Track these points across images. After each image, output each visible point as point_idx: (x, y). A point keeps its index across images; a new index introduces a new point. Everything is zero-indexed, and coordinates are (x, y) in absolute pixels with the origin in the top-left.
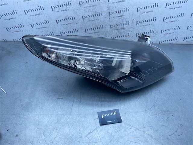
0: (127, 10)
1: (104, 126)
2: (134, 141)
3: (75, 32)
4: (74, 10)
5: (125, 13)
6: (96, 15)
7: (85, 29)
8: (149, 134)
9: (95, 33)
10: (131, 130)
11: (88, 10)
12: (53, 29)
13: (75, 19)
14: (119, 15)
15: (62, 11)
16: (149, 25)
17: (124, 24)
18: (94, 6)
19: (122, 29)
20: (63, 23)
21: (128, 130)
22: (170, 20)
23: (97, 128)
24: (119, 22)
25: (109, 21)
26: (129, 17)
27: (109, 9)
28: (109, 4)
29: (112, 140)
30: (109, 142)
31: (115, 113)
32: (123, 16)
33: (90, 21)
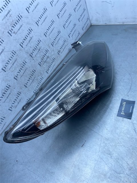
0: (39, 41)
3: (19, 95)
4: (3, 80)
5: (40, 45)
6: (23, 66)
7: (25, 86)
9: (33, 80)
11: (14, 69)
13: (10, 86)
14: (37, 51)
16: (60, 39)
17: (46, 54)
18: (16, 61)
19: (47, 59)
20: (3, 99)
24: (42, 56)
25: (35, 61)
26: (44, 46)
27: (28, 53)
28: (24, 49)
31: (124, 103)
32: (40, 48)
33: (22, 75)
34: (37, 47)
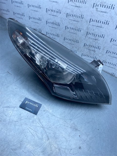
0: (103, 36)
1: (21, 109)
2: (33, 133)
3: (57, 36)
4: (61, 18)
5: (100, 38)
6: (76, 30)
7: (65, 38)
9: (71, 44)
10: (38, 124)
11: (71, 23)
12: (42, 27)
14: (94, 38)
15: (53, 15)
17: (96, 48)
18: (77, 21)
19: (92, 50)
20: (50, 25)
21: (35, 123)
23: (15, 107)
24: (92, 44)
25: (85, 39)
26: (101, 44)
27: (88, 29)
28: (89, 24)
29: (17, 121)
30: (15, 122)
31: (37, 106)
32: (97, 40)
33: (71, 32)
34: (96, 36)
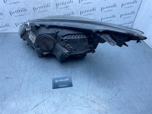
8: (92, 101)
12: (8, 20)
13: (27, 11)
14: (65, 6)
15: (14, 3)
20: (16, 14)
21: (73, 99)
22: (106, 10)
23: (43, 100)
25: (57, 12)
26: (73, 8)
27: (56, 1)
29: (57, 110)
32: (68, 7)
33: (41, 12)
